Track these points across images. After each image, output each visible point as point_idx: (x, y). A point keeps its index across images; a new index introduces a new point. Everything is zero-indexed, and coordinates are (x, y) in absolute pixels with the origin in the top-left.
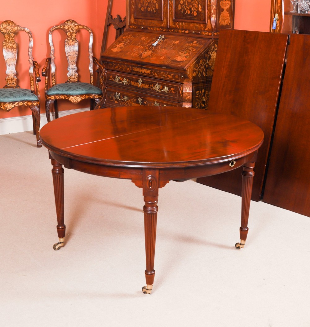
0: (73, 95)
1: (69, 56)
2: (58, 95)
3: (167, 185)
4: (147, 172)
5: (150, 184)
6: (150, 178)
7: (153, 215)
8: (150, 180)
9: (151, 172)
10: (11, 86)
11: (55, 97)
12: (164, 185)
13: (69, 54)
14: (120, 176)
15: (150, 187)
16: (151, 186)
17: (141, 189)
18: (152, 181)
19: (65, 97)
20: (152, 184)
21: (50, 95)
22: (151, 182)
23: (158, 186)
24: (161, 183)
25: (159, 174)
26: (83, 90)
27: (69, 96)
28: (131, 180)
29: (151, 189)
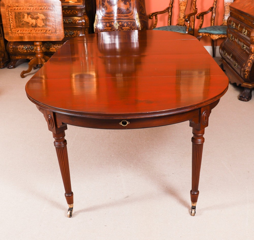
0: (213, 34)
1: (226, 6)
2: (205, 33)
10: (181, 24)
11: (202, 34)
13: (226, 5)
19: (208, 35)
21: (200, 33)
26: (221, 31)
27: (210, 34)
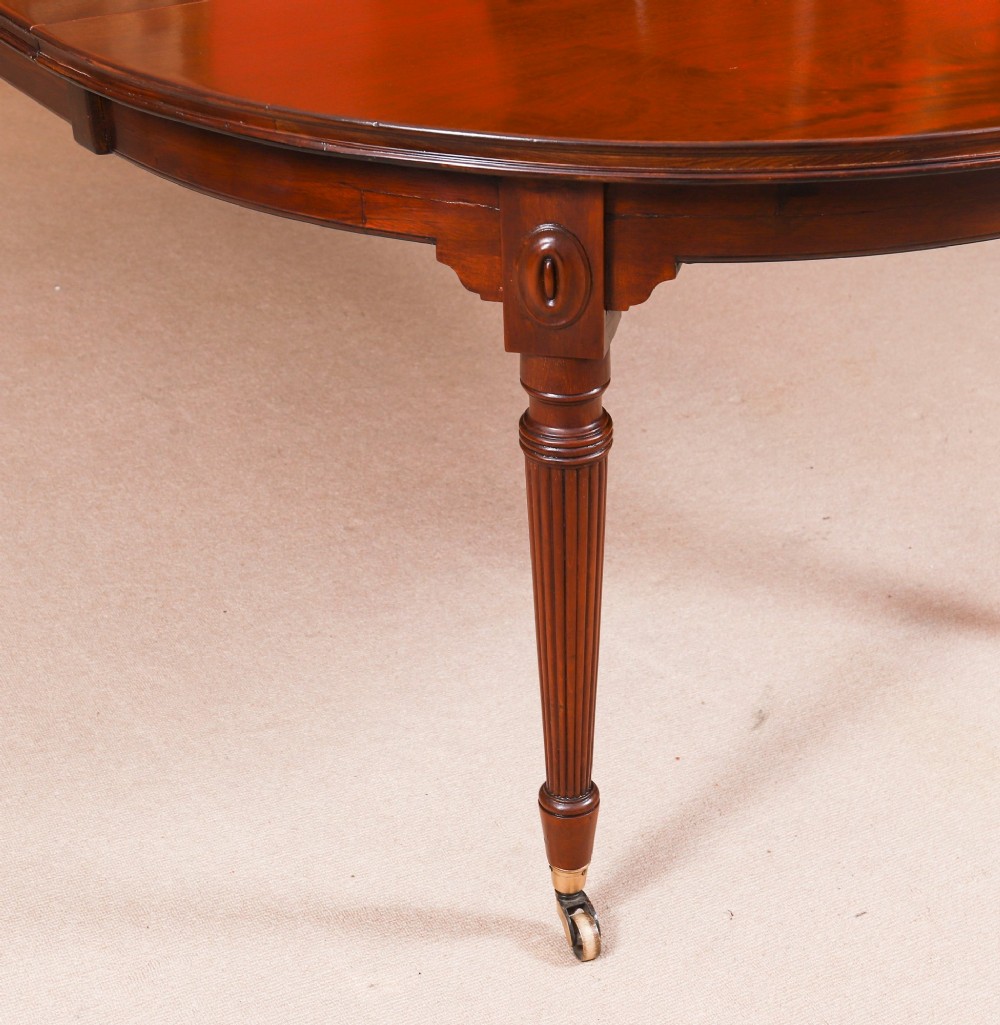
3: (662, 290)
4: (531, 200)
5: (548, 283)
6: (546, 243)
7: (571, 477)
8: (546, 255)
9: (552, 202)
12: (642, 294)
14: (364, 219)
15: (545, 299)
16: (554, 297)
17: (496, 309)
18: (559, 264)
20: (562, 286)
22: (554, 266)
23: (599, 294)
24: (622, 278)
25: (608, 217)
28: (430, 249)
29: (555, 314)
